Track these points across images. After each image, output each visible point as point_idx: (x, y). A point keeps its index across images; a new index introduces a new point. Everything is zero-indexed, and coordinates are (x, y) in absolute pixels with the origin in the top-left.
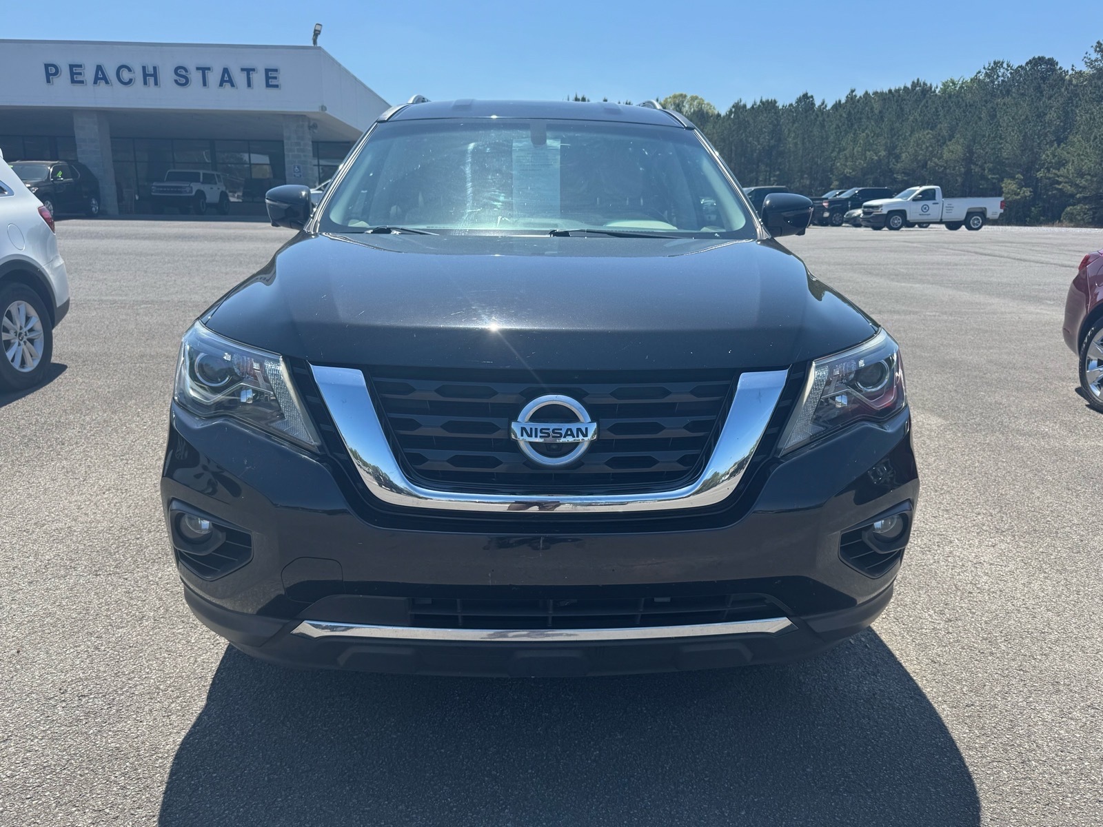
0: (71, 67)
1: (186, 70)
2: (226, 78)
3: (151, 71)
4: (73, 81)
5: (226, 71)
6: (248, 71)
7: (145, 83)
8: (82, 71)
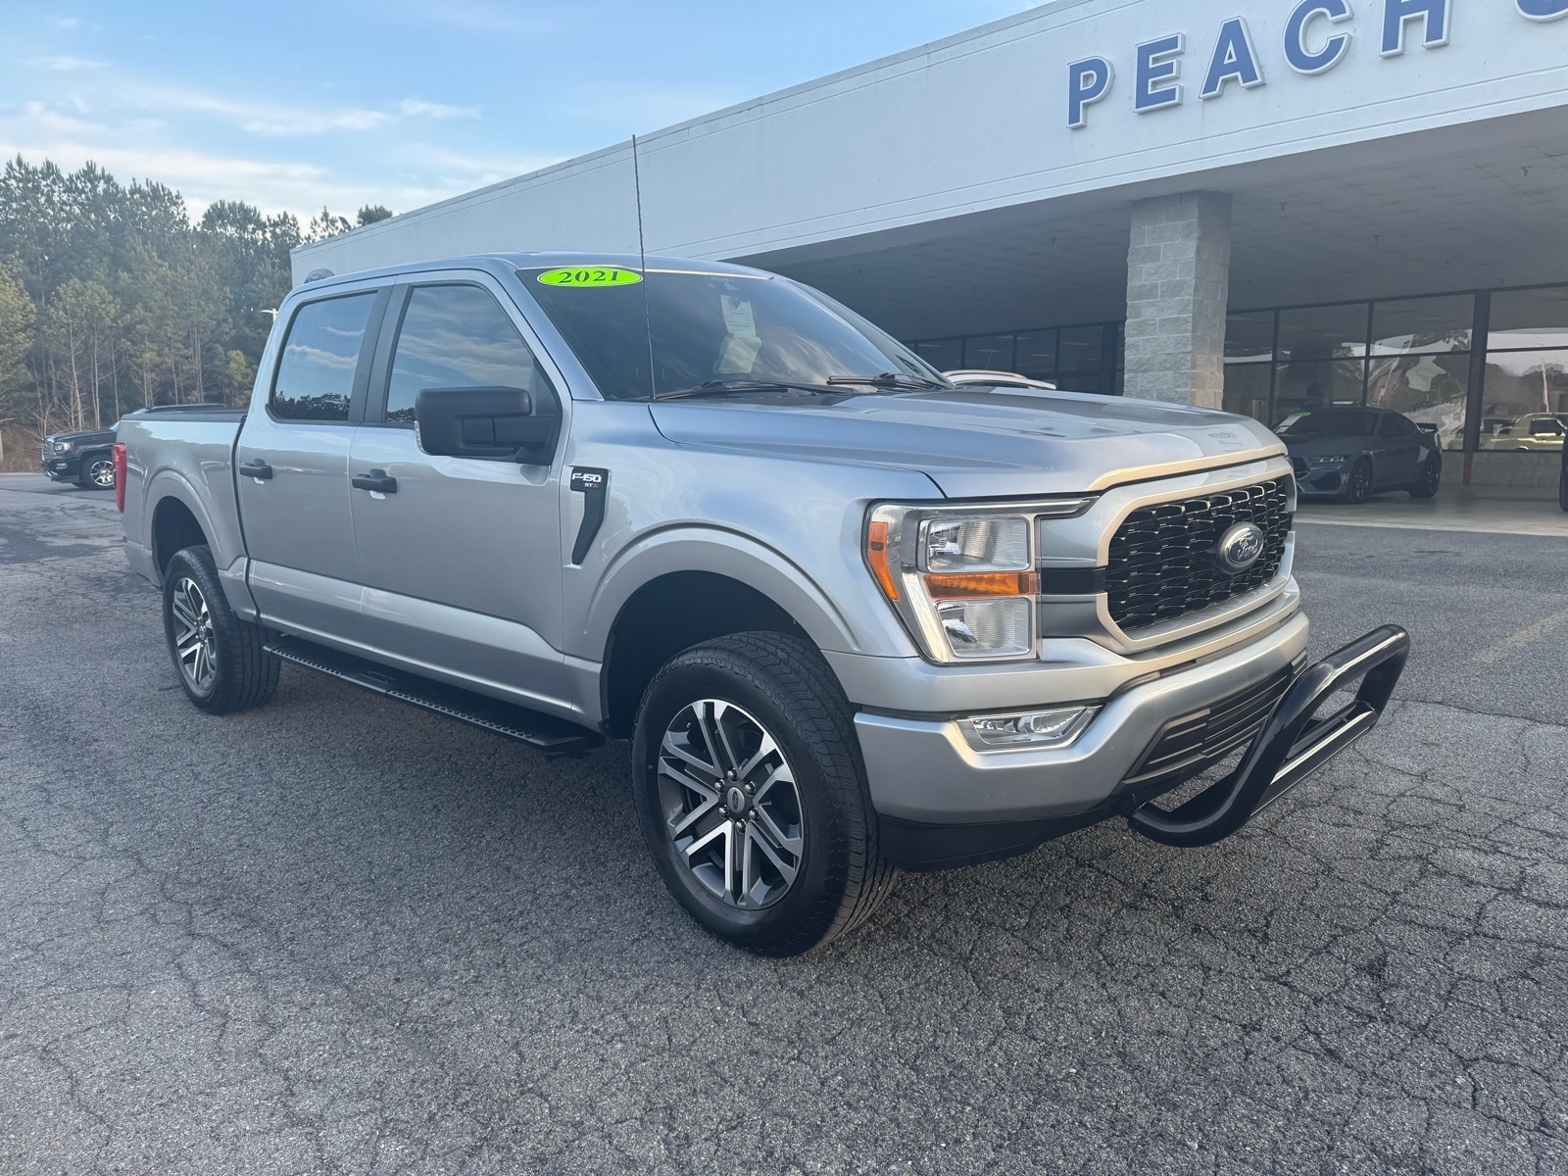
0: (1144, 52)
4: (1142, 99)
7: (1390, 41)
8: (1175, 61)
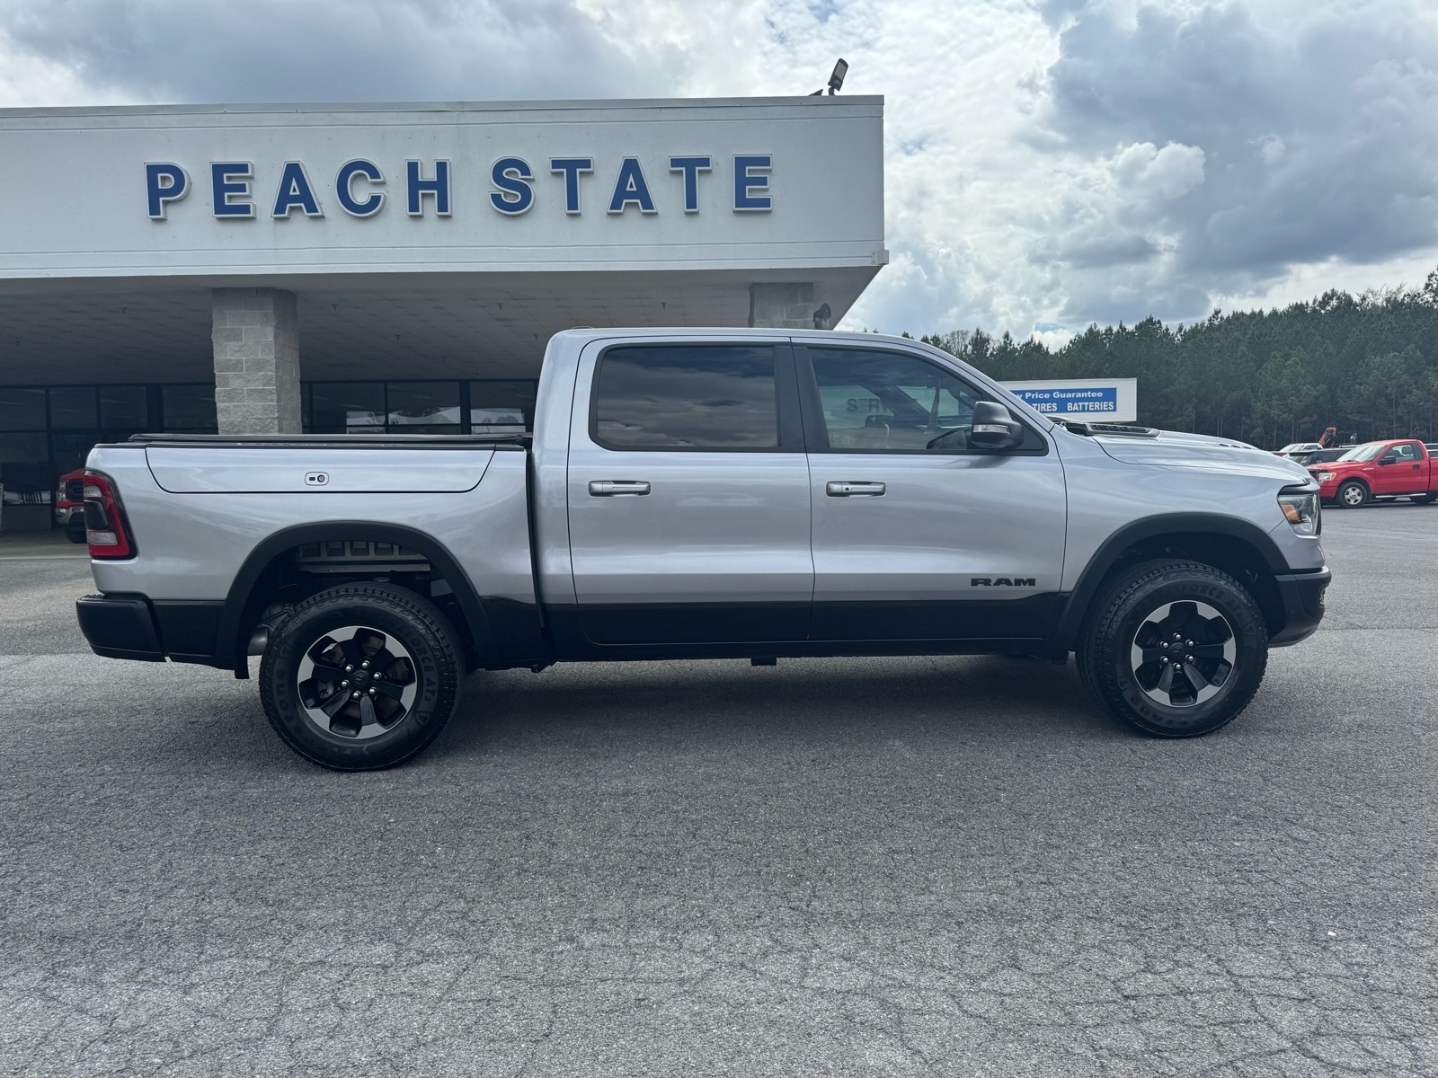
0: (219, 170)
1: (525, 169)
2: (631, 186)
3: (429, 174)
4: (220, 207)
5: (631, 167)
6: (690, 169)
7: (413, 206)
8: (247, 183)
